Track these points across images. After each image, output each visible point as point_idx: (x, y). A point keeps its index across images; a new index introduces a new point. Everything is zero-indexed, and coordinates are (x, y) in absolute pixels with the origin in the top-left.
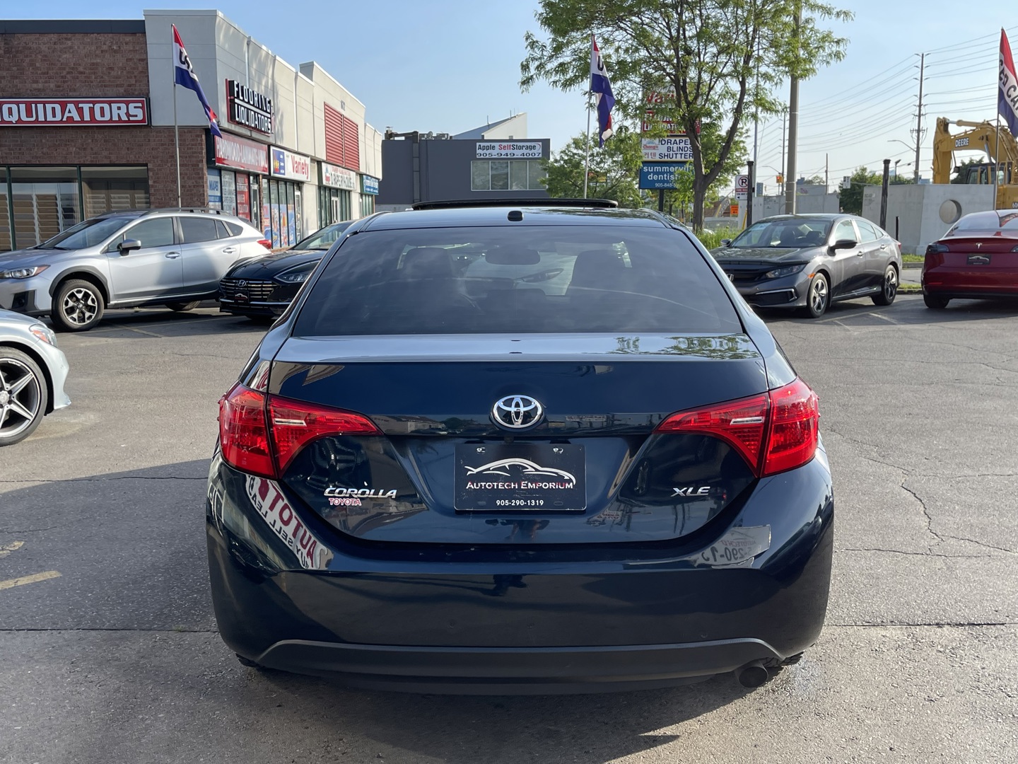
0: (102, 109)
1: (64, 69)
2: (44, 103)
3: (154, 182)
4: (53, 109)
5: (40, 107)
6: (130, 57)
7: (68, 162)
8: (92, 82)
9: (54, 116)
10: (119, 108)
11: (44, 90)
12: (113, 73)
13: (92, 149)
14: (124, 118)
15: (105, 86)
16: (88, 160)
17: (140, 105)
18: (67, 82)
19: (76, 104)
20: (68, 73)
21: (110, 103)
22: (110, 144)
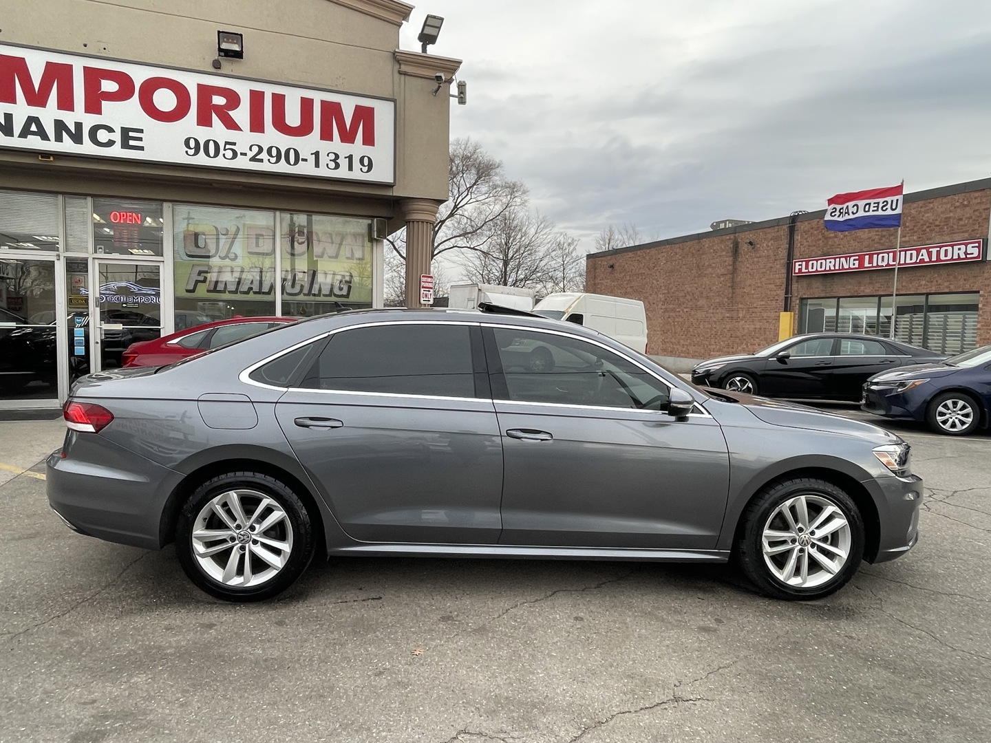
0: (946, 251)
1: (925, 225)
2: (906, 251)
3: (983, 305)
4: (911, 254)
5: (903, 253)
6: (977, 208)
7: (919, 292)
8: (944, 232)
9: (911, 260)
10: (959, 249)
11: (909, 241)
12: (961, 223)
13: (937, 281)
14: (963, 256)
15: (954, 233)
16: (933, 290)
17: (977, 245)
18: (924, 234)
19: (927, 249)
20: (928, 227)
21: (952, 246)
22: (951, 277)
